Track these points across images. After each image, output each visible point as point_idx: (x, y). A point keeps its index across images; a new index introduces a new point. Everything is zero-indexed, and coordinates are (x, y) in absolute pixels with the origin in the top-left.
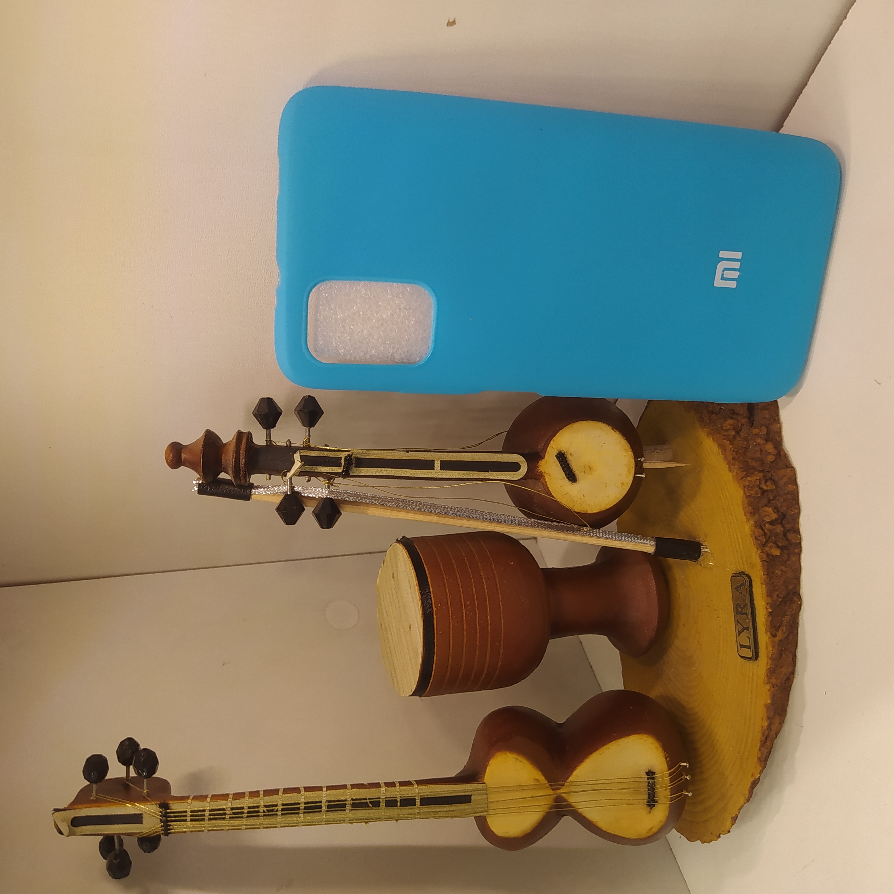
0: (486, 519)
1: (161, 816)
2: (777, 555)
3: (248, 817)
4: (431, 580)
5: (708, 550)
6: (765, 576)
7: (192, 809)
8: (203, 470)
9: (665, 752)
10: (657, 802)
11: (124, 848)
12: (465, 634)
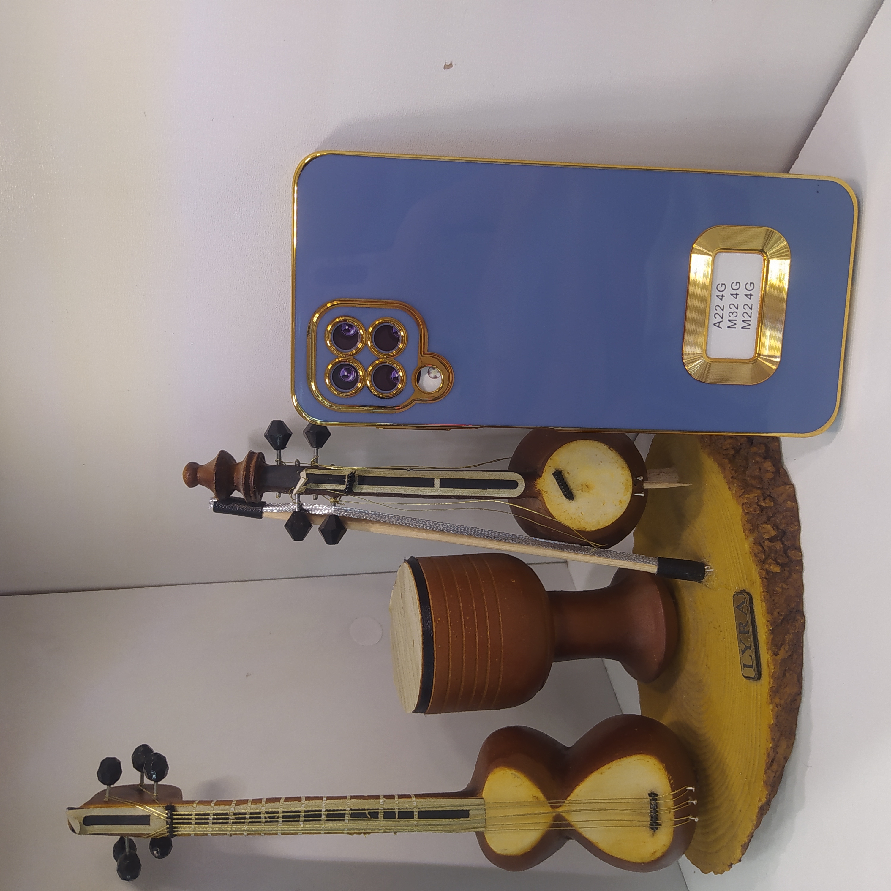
0: (487, 537)
1: (167, 818)
2: (777, 572)
3: (250, 822)
4: (432, 596)
5: (712, 570)
6: (765, 593)
7: (196, 812)
8: (215, 487)
9: (668, 773)
10: (660, 825)
11: (137, 853)
12: (464, 649)
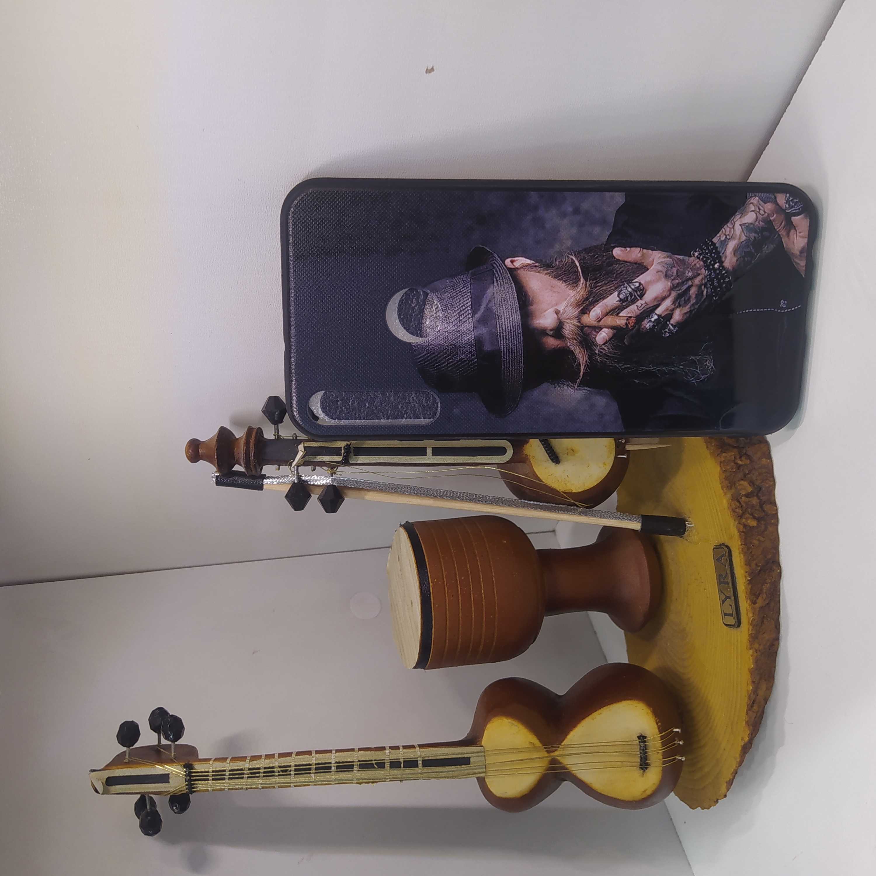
0: (479, 501)
1: (185, 775)
2: (754, 526)
3: (264, 776)
4: (428, 558)
5: (693, 525)
6: (743, 546)
7: (213, 769)
8: (217, 462)
9: (656, 717)
10: (650, 765)
11: (157, 809)
12: (460, 608)
